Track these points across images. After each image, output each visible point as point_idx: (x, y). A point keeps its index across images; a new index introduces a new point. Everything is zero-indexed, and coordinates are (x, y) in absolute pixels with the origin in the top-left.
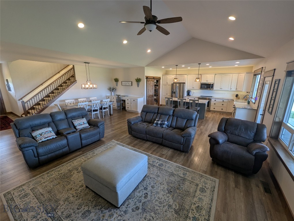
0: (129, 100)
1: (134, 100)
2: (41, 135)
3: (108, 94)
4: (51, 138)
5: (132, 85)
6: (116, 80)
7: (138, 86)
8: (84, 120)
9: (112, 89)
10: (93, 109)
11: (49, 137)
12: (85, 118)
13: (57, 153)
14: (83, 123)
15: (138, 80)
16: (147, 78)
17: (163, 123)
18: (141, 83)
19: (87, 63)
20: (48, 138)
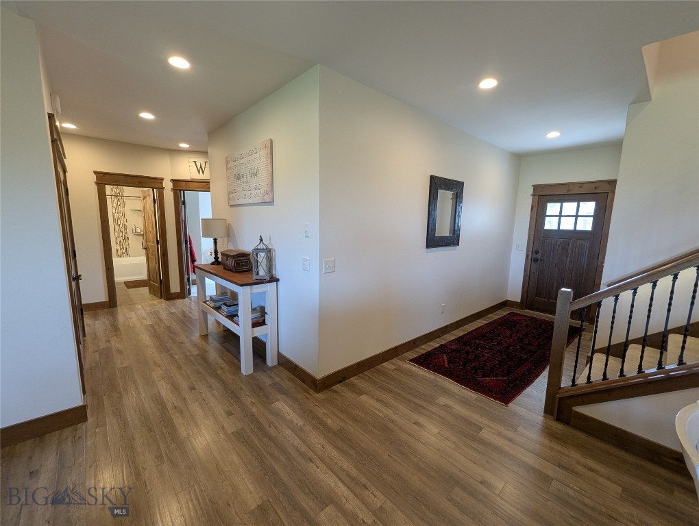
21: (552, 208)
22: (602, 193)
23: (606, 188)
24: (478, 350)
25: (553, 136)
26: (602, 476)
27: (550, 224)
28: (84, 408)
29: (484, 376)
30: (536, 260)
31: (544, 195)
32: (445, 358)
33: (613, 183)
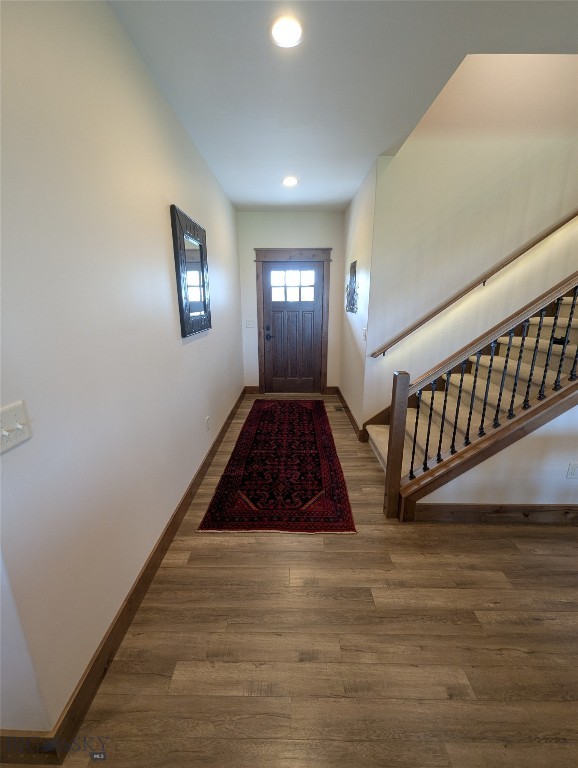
22: (319, 261)
23: (321, 257)
24: (266, 464)
26: (481, 569)
27: (277, 295)
29: (305, 501)
30: (268, 337)
32: (244, 497)
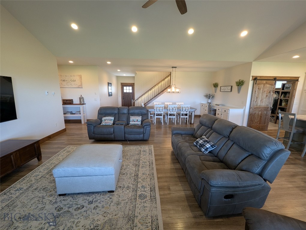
0: (220, 110)
1: (225, 111)
2: (105, 120)
3: (205, 101)
4: (108, 124)
5: (231, 91)
6: (216, 85)
7: (239, 91)
8: (139, 118)
9: (208, 96)
10: (169, 113)
11: (108, 123)
12: (141, 117)
13: (106, 136)
14: (137, 120)
15: (240, 84)
16: (255, 79)
17: (203, 145)
18: (243, 88)
19: (174, 67)
20: (106, 124)
21: (125, 88)
22: (132, 85)
23: (133, 84)
25: (125, 75)
27: (125, 91)
28: (66, 128)
30: (123, 99)
31: (123, 85)
33: (134, 84)
